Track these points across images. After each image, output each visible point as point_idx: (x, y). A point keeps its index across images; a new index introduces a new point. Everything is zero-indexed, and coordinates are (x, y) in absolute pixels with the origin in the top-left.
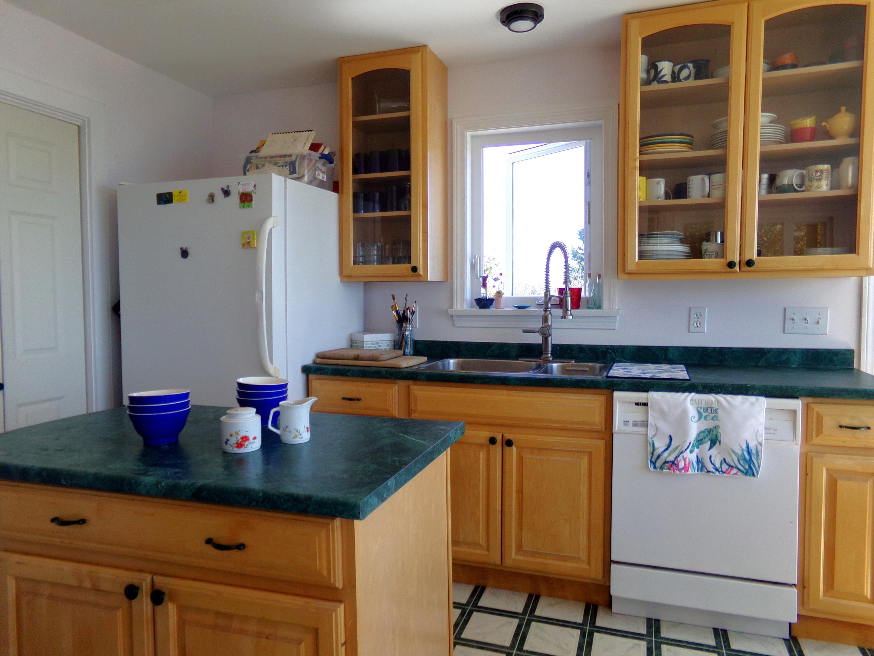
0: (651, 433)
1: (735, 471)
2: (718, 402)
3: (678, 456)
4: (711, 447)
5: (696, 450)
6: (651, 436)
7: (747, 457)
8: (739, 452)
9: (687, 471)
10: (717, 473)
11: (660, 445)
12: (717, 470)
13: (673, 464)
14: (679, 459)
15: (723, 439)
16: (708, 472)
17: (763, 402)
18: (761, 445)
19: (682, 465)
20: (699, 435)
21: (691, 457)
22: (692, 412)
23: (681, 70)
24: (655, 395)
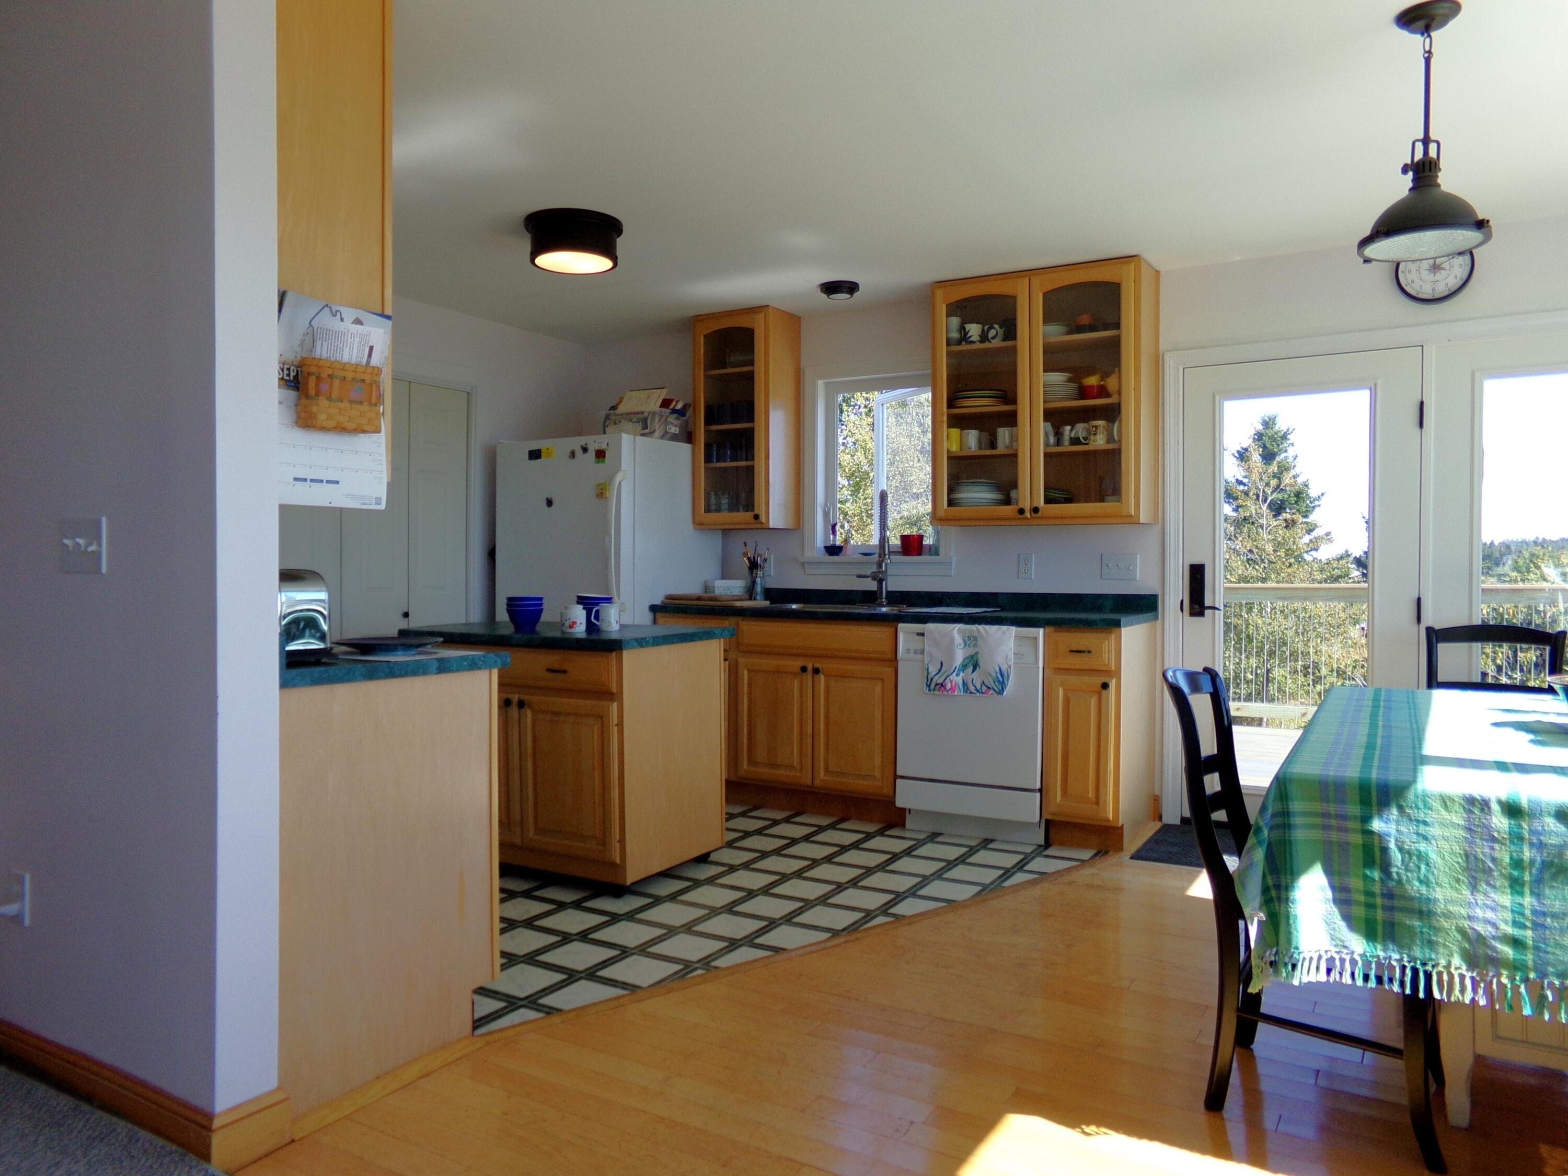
0: (927, 660)
1: (992, 691)
2: (978, 630)
3: (946, 679)
4: (973, 671)
5: (962, 674)
6: (926, 662)
7: (1001, 679)
8: (994, 675)
9: (954, 691)
10: (978, 694)
11: (933, 670)
12: (978, 691)
13: (941, 686)
14: (946, 681)
15: (981, 663)
16: (971, 693)
17: (1013, 630)
18: (1010, 668)
19: (949, 686)
20: (964, 660)
21: (959, 680)
22: (958, 640)
23: (989, 330)
24: (931, 626)
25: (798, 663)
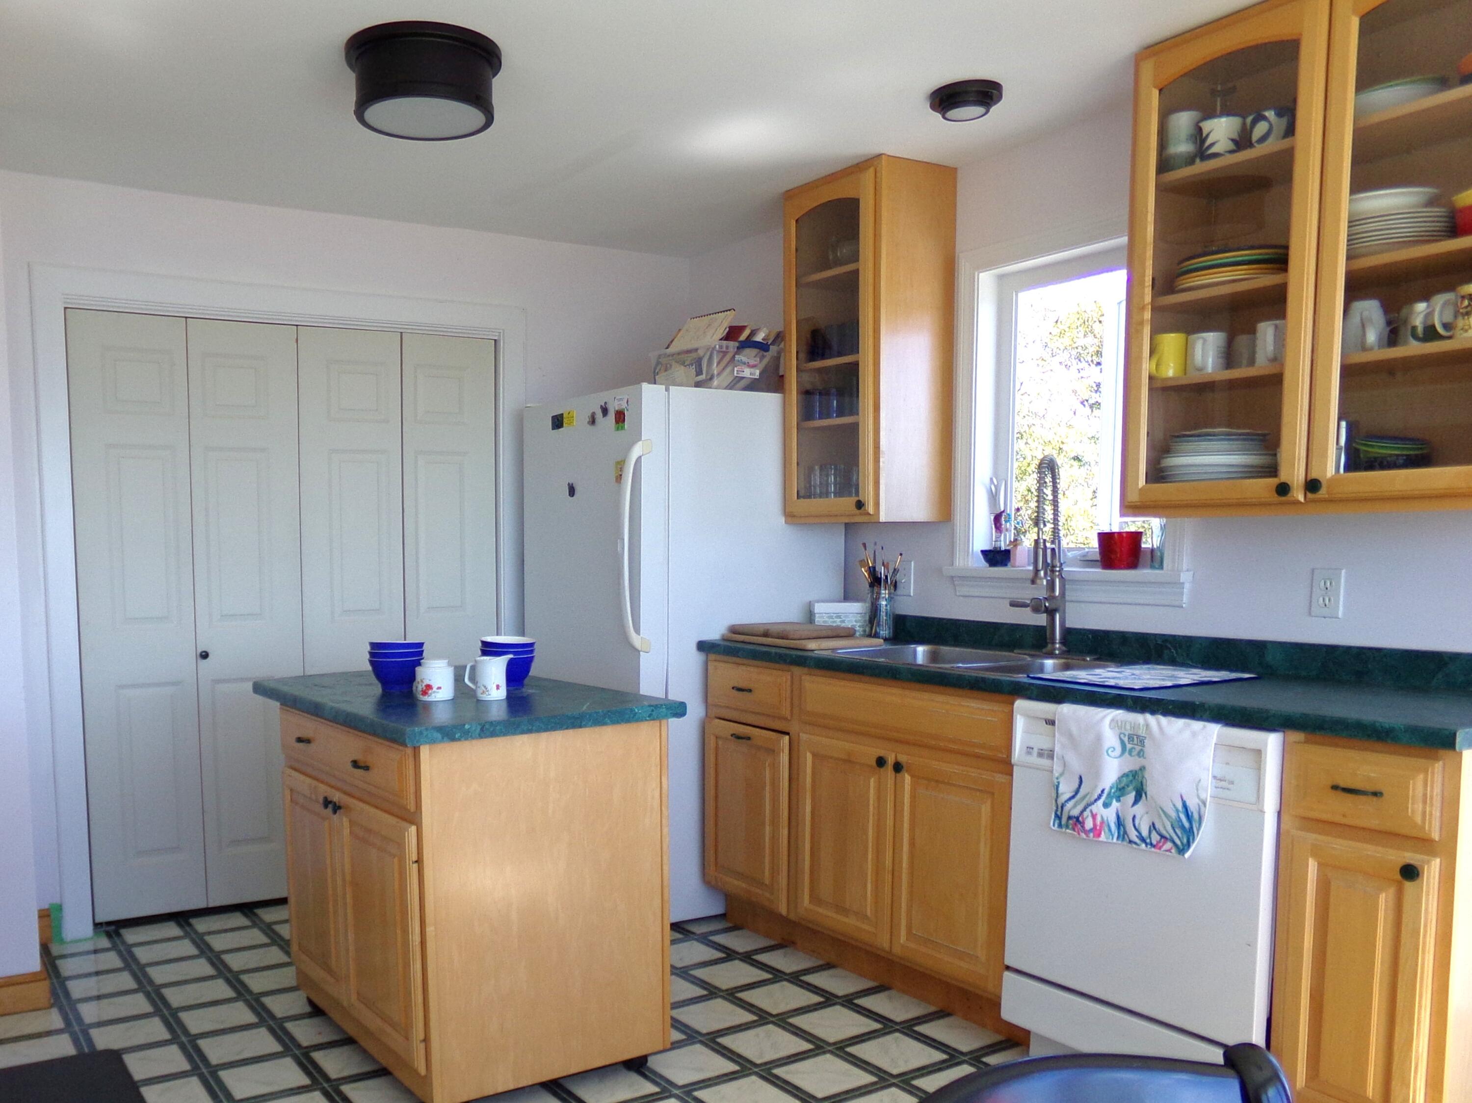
0: (1057, 769)
1: (1169, 845)
2: (1147, 726)
3: (1085, 809)
4: (1136, 802)
5: (1115, 804)
6: (1057, 775)
7: (1187, 825)
8: (1173, 815)
9: (1099, 835)
10: (1143, 845)
11: (1066, 790)
12: (1143, 840)
13: (1077, 821)
14: (1085, 814)
15: (1150, 789)
16: (1130, 842)
17: (1215, 730)
18: (1204, 804)
19: (1089, 824)
20: (1120, 779)
21: (1109, 815)
22: (1111, 739)
23: (1254, 122)
24: (1066, 709)
25: (870, 751)
